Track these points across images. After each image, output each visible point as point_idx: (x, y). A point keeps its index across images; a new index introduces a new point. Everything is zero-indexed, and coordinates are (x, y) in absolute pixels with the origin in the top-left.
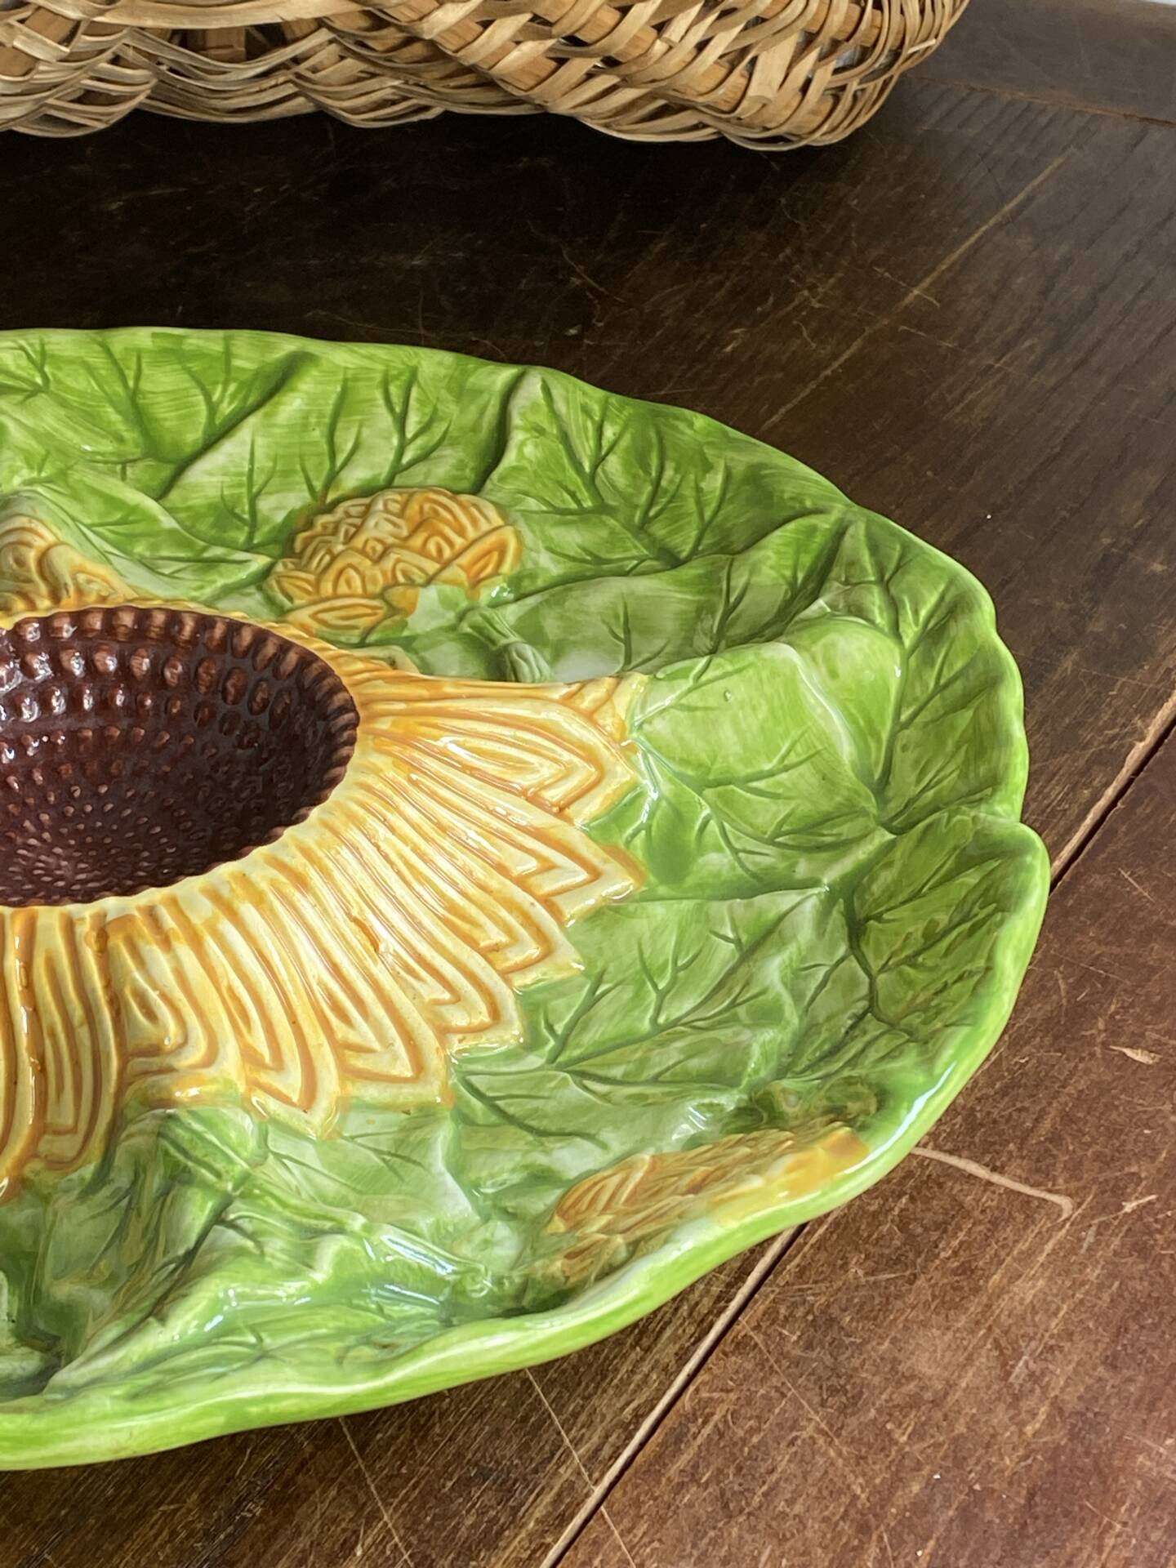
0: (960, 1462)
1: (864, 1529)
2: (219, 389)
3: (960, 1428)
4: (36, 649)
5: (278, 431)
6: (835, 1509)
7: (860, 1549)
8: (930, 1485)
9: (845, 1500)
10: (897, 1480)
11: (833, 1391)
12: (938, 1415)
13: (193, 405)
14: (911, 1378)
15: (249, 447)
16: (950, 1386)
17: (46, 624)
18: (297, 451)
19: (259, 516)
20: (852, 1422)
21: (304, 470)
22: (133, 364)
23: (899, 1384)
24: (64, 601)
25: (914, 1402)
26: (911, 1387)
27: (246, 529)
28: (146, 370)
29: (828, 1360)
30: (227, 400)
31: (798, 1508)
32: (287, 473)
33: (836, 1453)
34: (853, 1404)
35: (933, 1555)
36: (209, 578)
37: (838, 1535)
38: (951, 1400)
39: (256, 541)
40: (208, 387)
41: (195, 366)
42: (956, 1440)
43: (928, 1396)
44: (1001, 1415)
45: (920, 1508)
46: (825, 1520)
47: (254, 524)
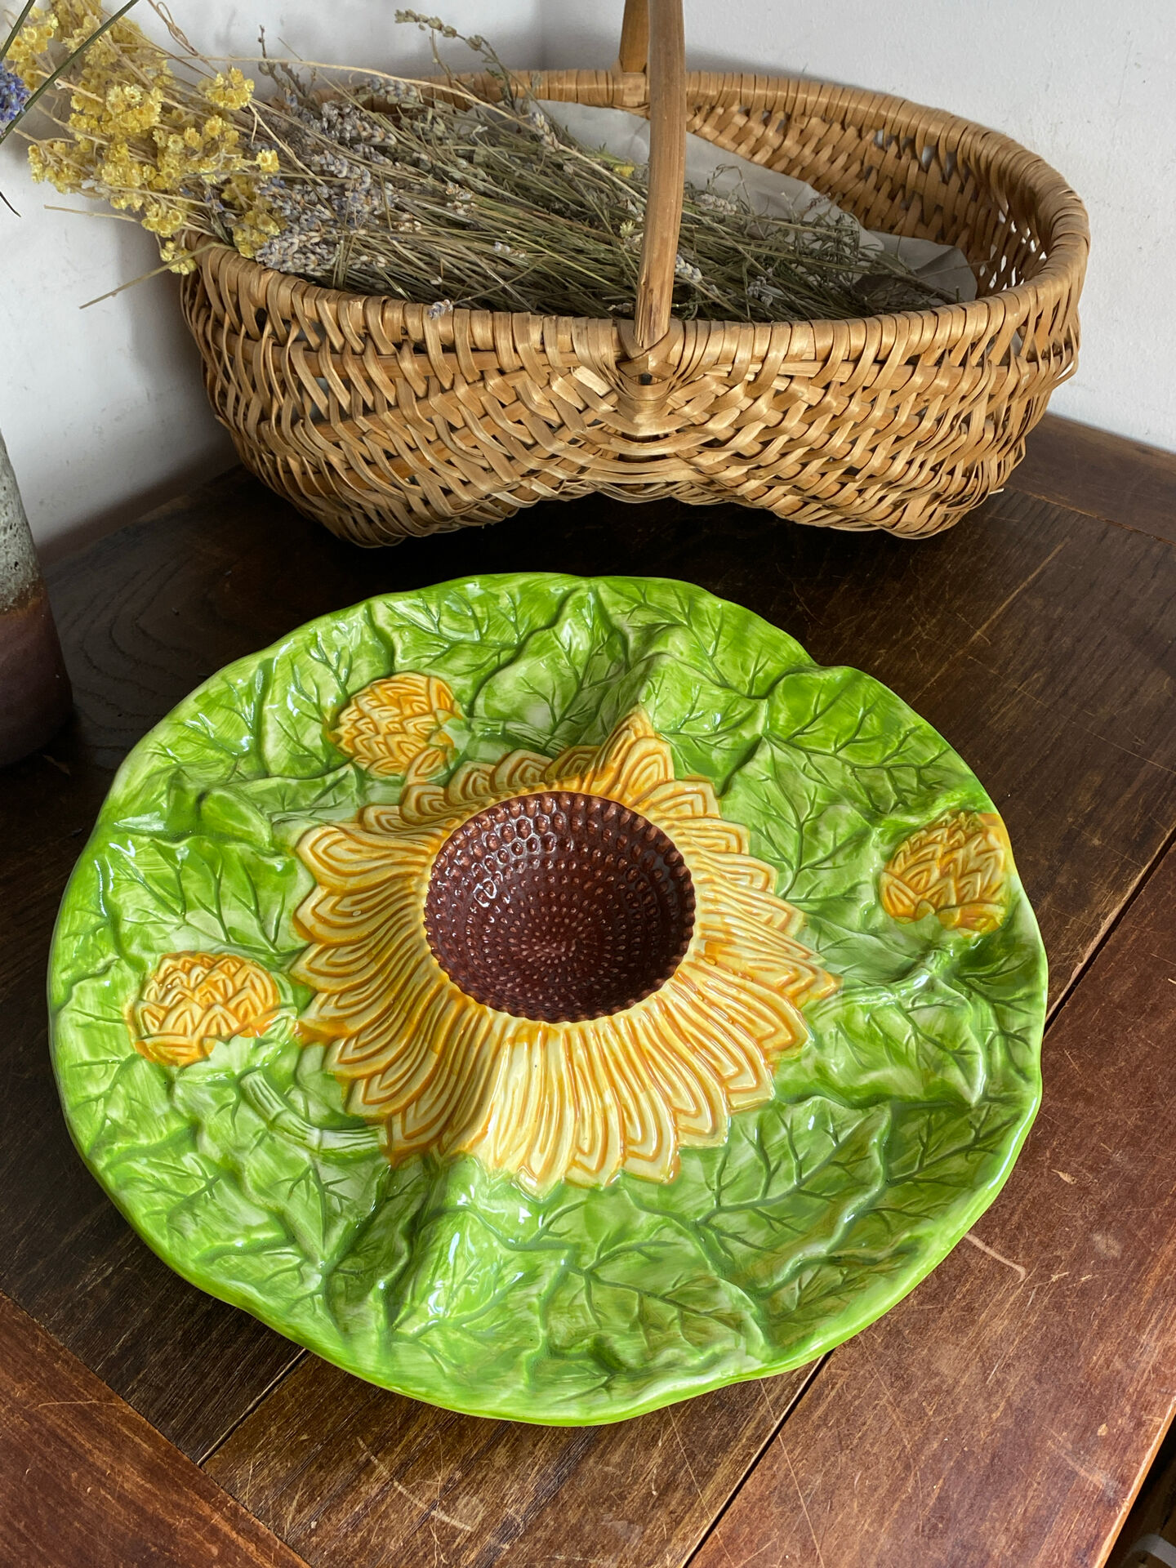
0: (958, 1432)
1: (907, 1467)
3: (960, 1411)
6: (894, 1452)
7: (904, 1479)
8: (943, 1445)
9: (899, 1448)
10: (926, 1439)
11: (898, 1378)
12: (949, 1400)
14: (937, 1374)
16: (957, 1382)
20: (906, 1399)
23: (931, 1378)
25: (937, 1390)
26: (936, 1380)
29: (896, 1358)
31: (876, 1449)
33: (895, 1415)
34: (907, 1388)
35: (941, 1489)
37: (894, 1469)
38: (957, 1390)
42: (956, 1418)
43: (944, 1387)
44: (980, 1405)
45: (936, 1458)
46: (890, 1459)
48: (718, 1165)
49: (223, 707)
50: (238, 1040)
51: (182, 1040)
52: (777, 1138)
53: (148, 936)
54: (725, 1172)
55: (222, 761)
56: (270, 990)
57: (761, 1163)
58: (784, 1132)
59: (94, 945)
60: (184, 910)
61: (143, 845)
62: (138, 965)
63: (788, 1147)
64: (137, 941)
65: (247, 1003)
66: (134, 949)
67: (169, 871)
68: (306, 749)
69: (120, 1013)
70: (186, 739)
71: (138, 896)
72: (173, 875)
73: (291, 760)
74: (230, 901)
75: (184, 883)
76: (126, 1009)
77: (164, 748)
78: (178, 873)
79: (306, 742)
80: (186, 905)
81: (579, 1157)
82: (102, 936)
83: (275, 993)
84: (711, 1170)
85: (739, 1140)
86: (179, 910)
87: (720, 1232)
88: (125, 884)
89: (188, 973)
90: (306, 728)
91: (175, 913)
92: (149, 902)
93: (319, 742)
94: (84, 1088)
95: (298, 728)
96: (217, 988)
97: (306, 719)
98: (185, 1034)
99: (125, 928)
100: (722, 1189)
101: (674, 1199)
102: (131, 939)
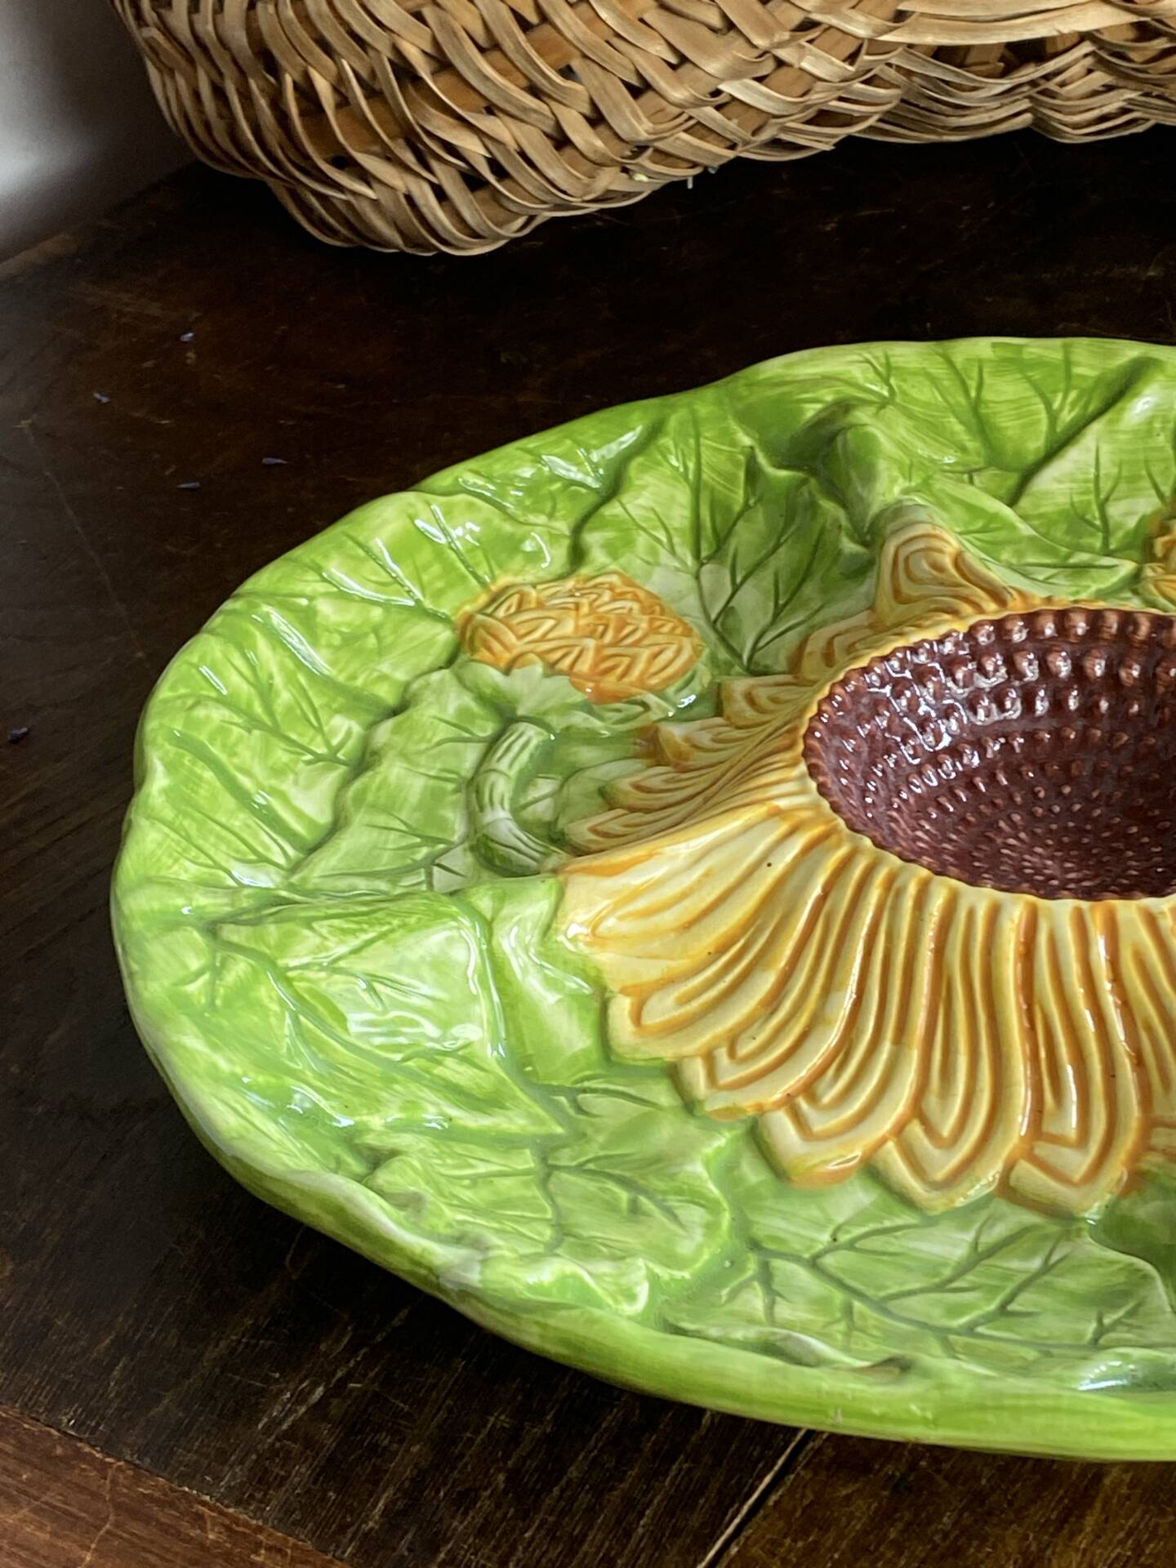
2: (1060, 396)
4: (989, 651)
5: (1122, 437)
13: (1032, 413)
15: (1093, 454)
17: (1000, 627)
18: (1141, 456)
19: (1111, 523)
21: (1150, 476)
22: (975, 374)
24: (1011, 604)
27: (1100, 535)
28: (987, 379)
30: (1067, 408)
32: (1133, 479)
36: (1084, 583)
39: (1112, 547)
40: (1048, 395)
41: (1036, 375)
47: (1106, 530)
48: (887, 1224)
49: (1029, 380)
50: (563, 680)
51: (511, 638)
52: (1015, 1264)
53: (629, 543)
54: (883, 1238)
55: (963, 449)
56: (670, 671)
57: (947, 1272)
58: (1036, 1264)
59: (553, 496)
60: (710, 558)
61: (733, 443)
62: (578, 555)
63: (1010, 1287)
64: (609, 534)
65: (626, 661)
66: (593, 539)
67: (739, 497)
68: (1104, 518)
69: (494, 578)
70: (933, 380)
71: (672, 499)
72: (737, 508)
73: (1063, 514)
74: (766, 577)
75: (740, 525)
76: (504, 580)
77: (888, 366)
78: (747, 507)
79: (1115, 510)
80: (717, 554)
81: (722, 1054)
82: (574, 496)
83: (672, 678)
84: (870, 1220)
85: (964, 1228)
86: (704, 554)
87: (766, 1277)
88: (668, 471)
89: (614, 600)
90: (1132, 494)
91: (697, 554)
92: (680, 515)
93: (1132, 523)
94: (326, 556)
95: (1123, 487)
96: (619, 629)
97: (1147, 484)
98: (520, 637)
99: (613, 510)
100: (851, 1246)
101: (769, 1203)
102: (605, 525)
